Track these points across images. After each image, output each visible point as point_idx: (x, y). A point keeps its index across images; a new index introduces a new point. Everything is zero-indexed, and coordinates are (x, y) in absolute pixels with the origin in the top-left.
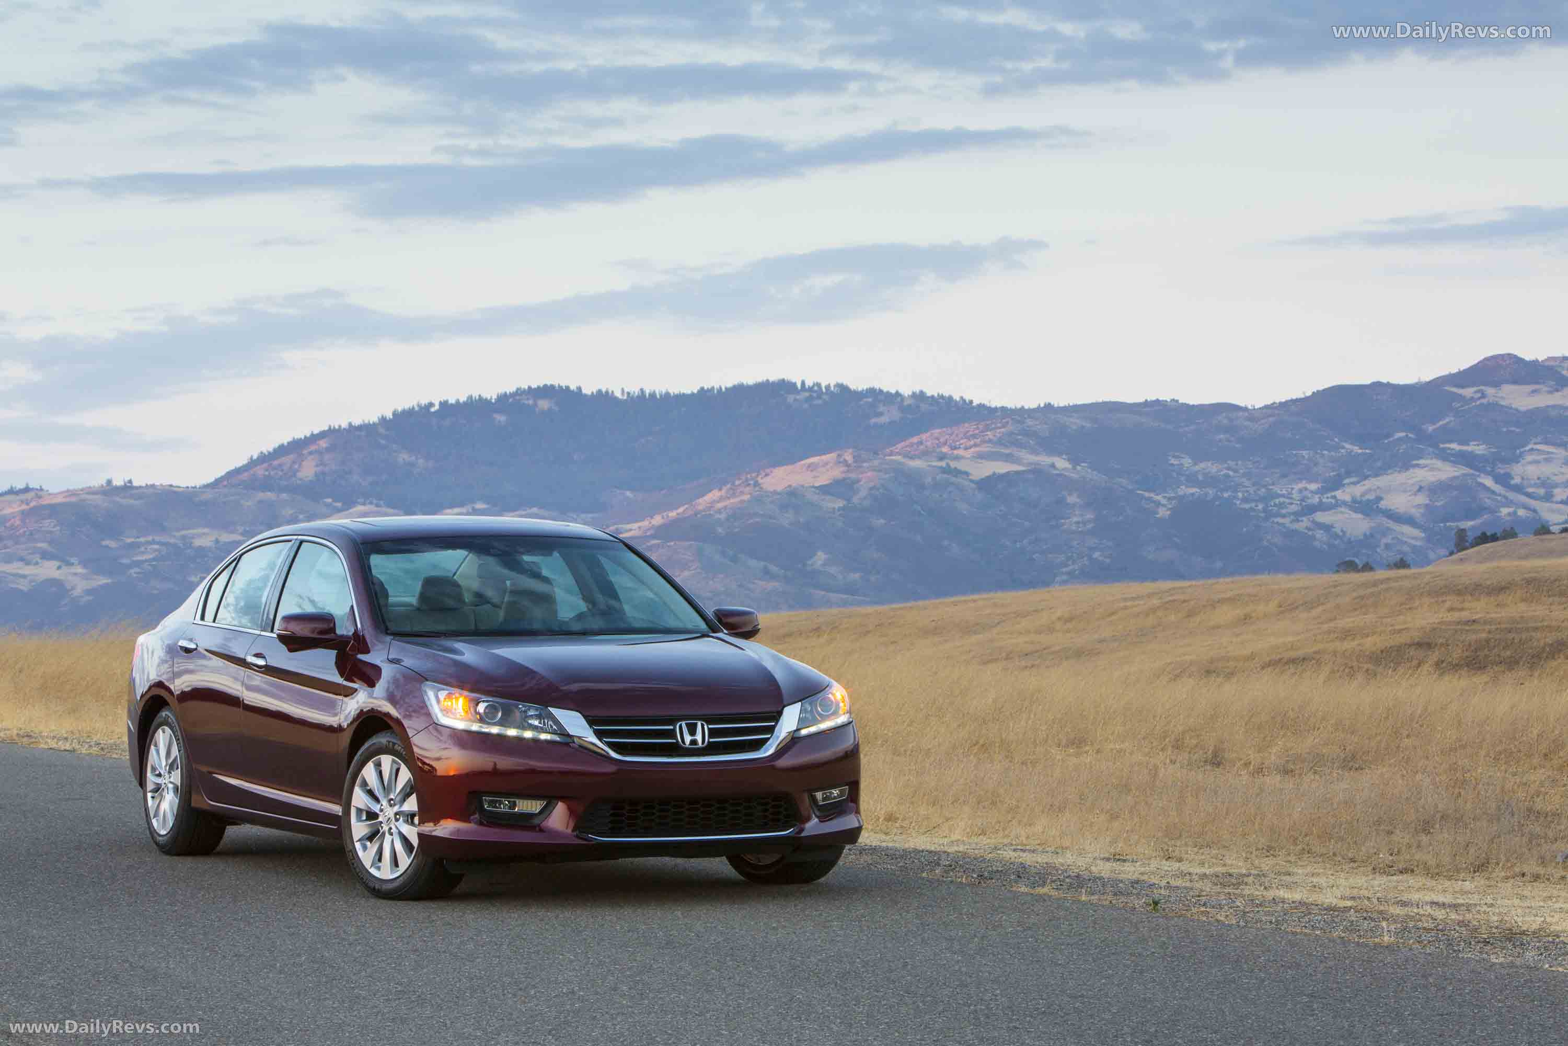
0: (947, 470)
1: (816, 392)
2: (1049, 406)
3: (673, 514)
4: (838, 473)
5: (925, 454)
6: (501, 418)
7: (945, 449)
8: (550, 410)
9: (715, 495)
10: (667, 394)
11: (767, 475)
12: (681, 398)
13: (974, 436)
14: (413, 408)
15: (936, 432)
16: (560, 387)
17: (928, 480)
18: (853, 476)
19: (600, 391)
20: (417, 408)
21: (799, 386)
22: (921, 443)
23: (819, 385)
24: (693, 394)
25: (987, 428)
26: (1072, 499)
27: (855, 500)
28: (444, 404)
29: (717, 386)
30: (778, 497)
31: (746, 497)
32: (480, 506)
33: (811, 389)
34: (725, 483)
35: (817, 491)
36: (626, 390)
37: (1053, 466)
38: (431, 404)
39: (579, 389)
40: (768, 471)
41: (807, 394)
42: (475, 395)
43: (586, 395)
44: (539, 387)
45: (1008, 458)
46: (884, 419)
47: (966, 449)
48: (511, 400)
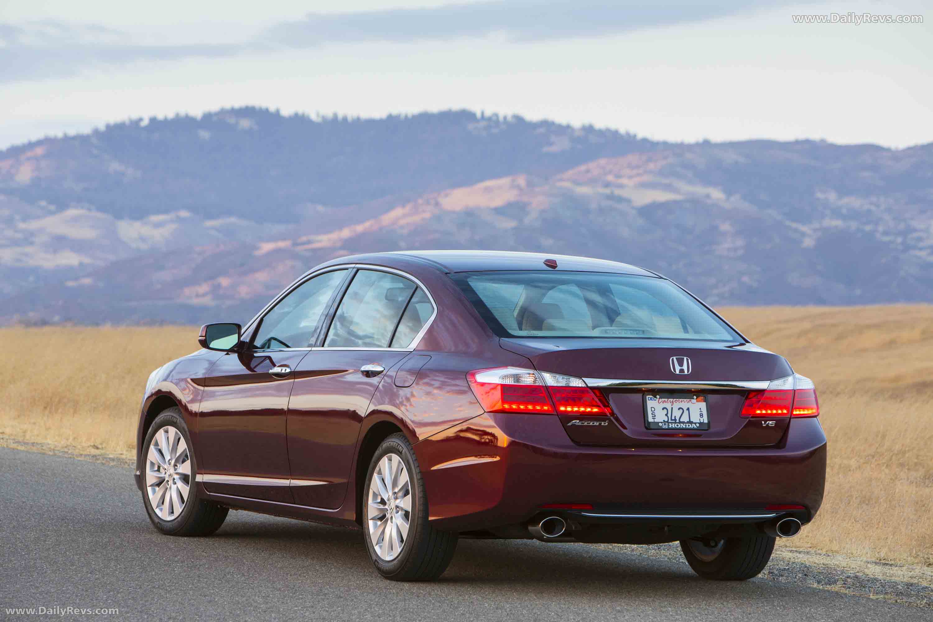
0: (611, 197)
1: (494, 121)
2: (706, 143)
3: (360, 228)
4: (510, 196)
5: (592, 182)
6: (204, 135)
7: (610, 178)
8: (251, 129)
9: (398, 212)
10: (358, 119)
11: (446, 195)
12: (371, 123)
13: (637, 167)
14: (124, 122)
15: (602, 161)
16: (261, 108)
17: (593, 206)
18: (525, 199)
19: (296, 115)
20: (127, 123)
21: (479, 115)
22: (588, 171)
23: (497, 115)
24: (382, 120)
25: (649, 160)
26: (725, 227)
27: (527, 221)
28: (153, 120)
29: (403, 113)
30: (456, 216)
31: (427, 215)
32: (183, 213)
33: (490, 119)
34: (409, 201)
35: (492, 212)
36: (321, 114)
37: (708, 196)
38: (141, 119)
39: (278, 112)
40: (448, 192)
41: (486, 123)
42: (182, 113)
44: (241, 108)
45: (668, 188)
46: (554, 149)
47: (630, 177)
48: (215, 119)
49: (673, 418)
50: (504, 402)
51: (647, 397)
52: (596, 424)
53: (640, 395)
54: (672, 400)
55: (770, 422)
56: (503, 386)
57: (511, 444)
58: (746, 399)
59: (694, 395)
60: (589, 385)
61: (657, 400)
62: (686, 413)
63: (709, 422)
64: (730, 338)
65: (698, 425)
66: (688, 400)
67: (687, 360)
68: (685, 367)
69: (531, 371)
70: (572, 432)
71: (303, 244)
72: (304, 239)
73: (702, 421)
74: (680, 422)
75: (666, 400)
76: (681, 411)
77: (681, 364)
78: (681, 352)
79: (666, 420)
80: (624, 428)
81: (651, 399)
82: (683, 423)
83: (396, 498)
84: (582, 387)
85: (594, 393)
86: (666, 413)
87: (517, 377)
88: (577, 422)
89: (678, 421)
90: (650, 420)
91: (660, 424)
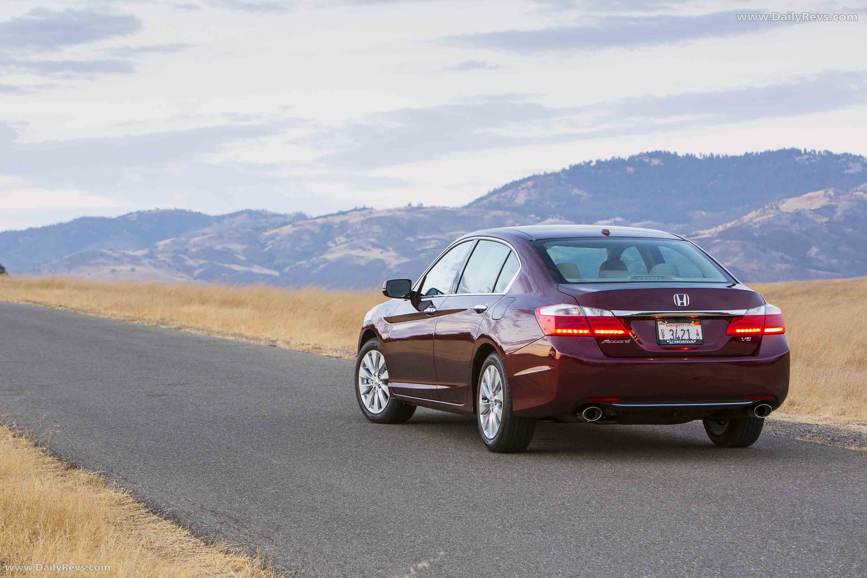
1: (812, 155)
3: (729, 225)
4: (825, 202)
6: (630, 170)
8: (659, 165)
9: (753, 214)
10: (726, 156)
11: (783, 203)
12: (735, 159)
14: (581, 164)
16: (665, 152)
18: (834, 203)
19: (687, 154)
20: (583, 164)
21: (803, 151)
23: (814, 151)
24: (741, 156)
27: (835, 217)
28: (598, 162)
29: (755, 152)
30: (789, 215)
31: (771, 216)
32: (618, 219)
33: (810, 154)
34: (760, 207)
35: (812, 212)
36: (702, 154)
38: (591, 162)
39: (676, 153)
40: (784, 200)
41: (807, 156)
42: (616, 157)
43: (679, 157)
44: (652, 152)
46: (852, 171)
48: (636, 159)
49: (677, 337)
50: (557, 328)
51: (659, 322)
52: (622, 342)
53: (652, 322)
54: (676, 324)
55: (748, 338)
56: (556, 318)
57: (562, 357)
58: (730, 323)
59: (692, 320)
60: (616, 315)
61: (666, 324)
62: (687, 333)
63: (703, 338)
64: (725, 281)
65: (695, 341)
66: (688, 324)
67: (686, 296)
68: (685, 301)
69: (576, 307)
70: (604, 349)
71: (694, 236)
72: (694, 233)
73: (698, 338)
74: (682, 340)
75: (672, 324)
76: (683, 332)
77: (682, 299)
78: (681, 291)
79: (672, 338)
80: (641, 343)
81: (661, 324)
82: (685, 340)
83: (495, 395)
84: (611, 317)
85: (620, 321)
86: (672, 333)
87: (567, 311)
88: (608, 341)
89: (681, 339)
90: (661, 338)
91: (668, 341)
